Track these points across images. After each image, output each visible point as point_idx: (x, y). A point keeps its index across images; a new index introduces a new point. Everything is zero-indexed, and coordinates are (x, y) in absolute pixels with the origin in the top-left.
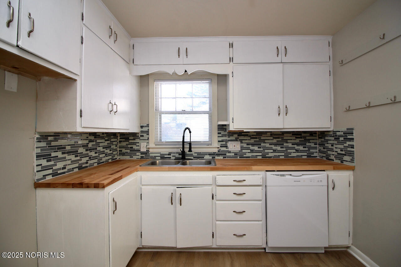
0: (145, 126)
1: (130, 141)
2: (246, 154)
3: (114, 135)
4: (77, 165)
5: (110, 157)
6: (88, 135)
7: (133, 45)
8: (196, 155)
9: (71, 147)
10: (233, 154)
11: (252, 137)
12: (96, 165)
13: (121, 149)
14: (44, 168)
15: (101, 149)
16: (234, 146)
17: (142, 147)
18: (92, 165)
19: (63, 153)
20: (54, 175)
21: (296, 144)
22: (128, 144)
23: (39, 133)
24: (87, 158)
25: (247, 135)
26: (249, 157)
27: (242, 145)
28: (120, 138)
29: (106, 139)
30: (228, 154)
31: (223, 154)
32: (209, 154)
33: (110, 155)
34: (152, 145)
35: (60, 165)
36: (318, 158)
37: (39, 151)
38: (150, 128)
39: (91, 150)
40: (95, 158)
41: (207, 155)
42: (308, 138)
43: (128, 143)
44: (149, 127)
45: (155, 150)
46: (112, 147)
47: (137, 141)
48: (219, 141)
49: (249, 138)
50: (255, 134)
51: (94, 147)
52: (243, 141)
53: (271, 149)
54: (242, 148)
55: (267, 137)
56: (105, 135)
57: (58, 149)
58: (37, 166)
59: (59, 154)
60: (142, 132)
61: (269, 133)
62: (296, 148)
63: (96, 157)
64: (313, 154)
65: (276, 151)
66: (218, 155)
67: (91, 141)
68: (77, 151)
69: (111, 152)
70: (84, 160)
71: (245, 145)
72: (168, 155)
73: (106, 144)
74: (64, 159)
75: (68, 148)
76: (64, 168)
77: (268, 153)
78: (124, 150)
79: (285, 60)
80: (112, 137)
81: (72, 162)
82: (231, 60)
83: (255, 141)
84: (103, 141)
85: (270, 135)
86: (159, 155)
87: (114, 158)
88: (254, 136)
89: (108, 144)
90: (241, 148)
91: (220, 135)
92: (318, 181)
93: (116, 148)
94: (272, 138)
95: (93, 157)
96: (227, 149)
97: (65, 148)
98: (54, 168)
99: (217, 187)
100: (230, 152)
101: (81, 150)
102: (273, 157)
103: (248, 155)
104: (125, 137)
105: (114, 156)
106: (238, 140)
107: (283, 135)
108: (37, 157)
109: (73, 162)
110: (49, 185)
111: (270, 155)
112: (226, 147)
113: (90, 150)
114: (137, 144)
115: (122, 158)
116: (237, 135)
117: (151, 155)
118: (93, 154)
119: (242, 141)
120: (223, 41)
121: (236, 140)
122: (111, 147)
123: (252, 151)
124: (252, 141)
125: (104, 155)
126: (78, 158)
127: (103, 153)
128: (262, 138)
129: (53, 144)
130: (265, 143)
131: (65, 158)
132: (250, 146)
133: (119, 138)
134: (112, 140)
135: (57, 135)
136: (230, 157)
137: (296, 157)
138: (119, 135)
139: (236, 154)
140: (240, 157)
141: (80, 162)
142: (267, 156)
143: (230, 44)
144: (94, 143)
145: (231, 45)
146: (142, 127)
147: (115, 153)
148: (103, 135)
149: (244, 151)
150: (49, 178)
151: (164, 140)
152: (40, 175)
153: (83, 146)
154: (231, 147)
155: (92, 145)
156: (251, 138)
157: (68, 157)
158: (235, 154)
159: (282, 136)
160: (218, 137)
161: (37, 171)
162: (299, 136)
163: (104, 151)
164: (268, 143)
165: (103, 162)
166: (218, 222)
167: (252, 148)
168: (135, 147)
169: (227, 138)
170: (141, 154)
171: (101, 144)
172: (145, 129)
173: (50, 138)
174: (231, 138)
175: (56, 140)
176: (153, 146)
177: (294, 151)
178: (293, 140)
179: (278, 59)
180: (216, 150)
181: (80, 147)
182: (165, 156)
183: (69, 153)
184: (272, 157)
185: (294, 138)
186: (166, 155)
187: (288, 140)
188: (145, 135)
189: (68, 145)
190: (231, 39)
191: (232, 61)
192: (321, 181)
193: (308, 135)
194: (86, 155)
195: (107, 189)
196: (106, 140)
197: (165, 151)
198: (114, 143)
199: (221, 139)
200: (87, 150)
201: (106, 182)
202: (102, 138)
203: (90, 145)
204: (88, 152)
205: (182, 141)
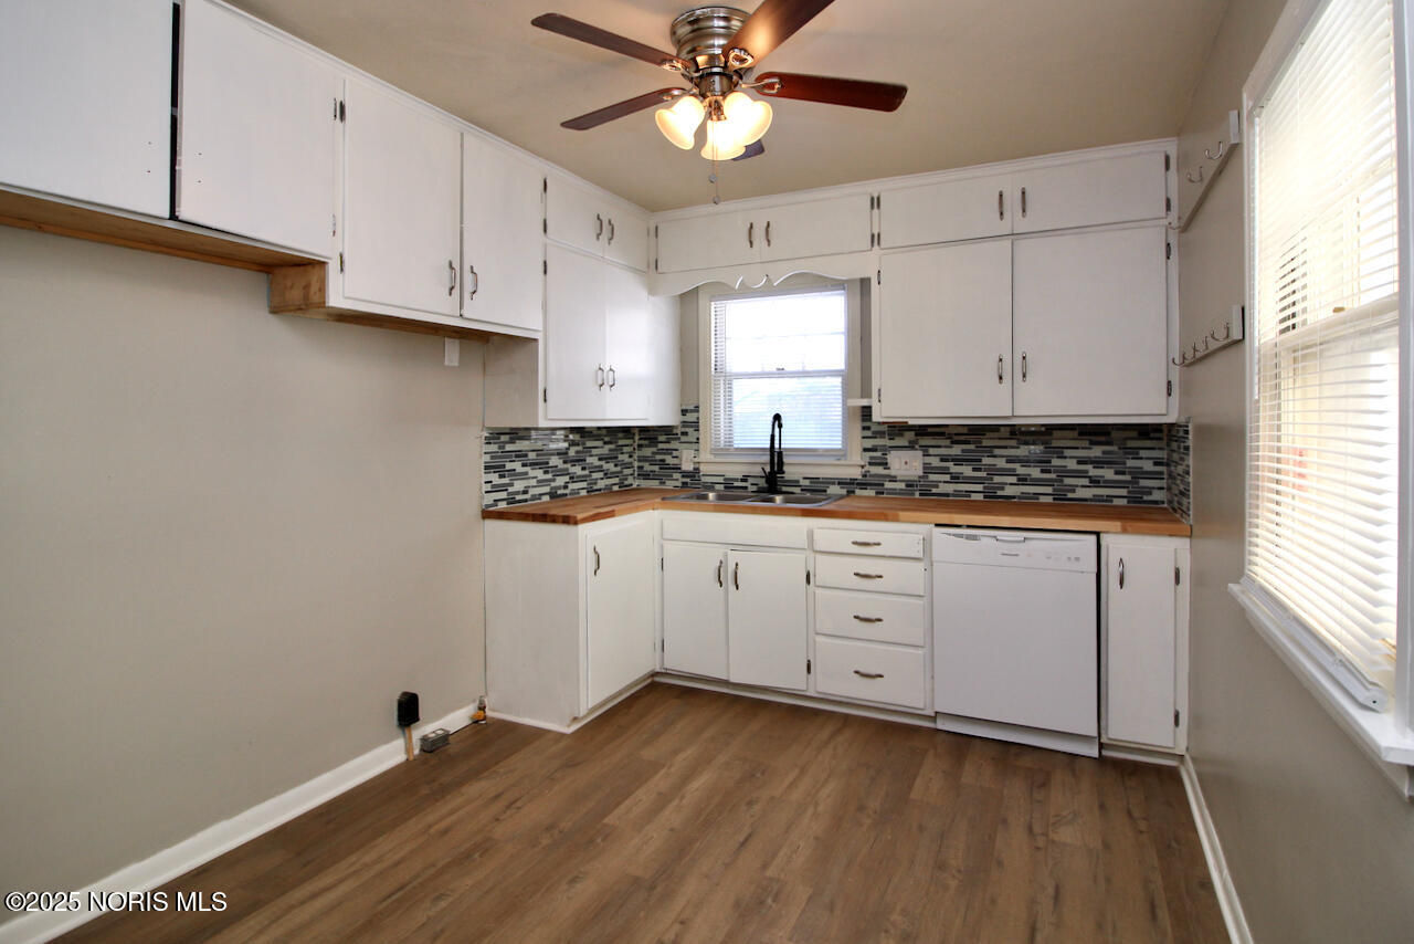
0: (692, 411)
1: (661, 446)
2: (937, 487)
3: (627, 431)
4: (547, 489)
5: (616, 480)
6: (567, 432)
7: (657, 228)
8: (807, 483)
9: (537, 455)
10: (902, 485)
11: (956, 438)
12: (584, 493)
13: (641, 464)
14: (496, 489)
15: (593, 461)
16: (906, 463)
17: (684, 459)
18: (575, 492)
19: (524, 465)
20: (511, 501)
21: (1092, 462)
22: (657, 453)
23: (489, 428)
24: (567, 478)
25: (942, 434)
26: (947, 495)
27: (928, 460)
28: (640, 439)
29: (606, 439)
30: (888, 485)
31: (877, 484)
32: (839, 483)
33: (615, 475)
34: (705, 456)
35: (519, 486)
36: (1166, 505)
37: (487, 458)
38: (701, 414)
39: (574, 462)
40: (582, 479)
41: (834, 483)
42: (1131, 444)
43: (654, 449)
44: (698, 411)
45: (713, 467)
46: (621, 457)
47: (674, 445)
48: (865, 450)
49: (948, 442)
50: (965, 430)
51: (581, 456)
52: (931, 451)
53: (1011, 473)
54: (928, 469)
55: (1000, 439)
56: (604, 432)
57: (517, 456)
58: (486, 482)
59: (517, 466)
60: (685, 424)
61: (1008, 429)
62: (1090, 474)
63: (583, 476)
64: (1150, 494)
65: (1026, 480)
66: (863, 485)
67: (573, 443)
68: (547, 463)
69: (618, 469)
70: (561, 481)
71: (935, 462)
72: (742, 480)
73: (606, 450)
74: (524, 476)
75: (532, 456)
76: (525, 492)
77: (1002, 486)
78: (647, 467)
79: (1022, 225)
80: (620, 435)
81: (538, 481)
82: (875, 239)
83: (963, 451)
84: (599, 443)
85: (1008, 435)
86: (721, 480)
87: (626, 483)
88: (963, 438)
89: (610, 450)
90: (924, 468)
91: (869, 433)
92: (1069, 558)
93: (630, 460)
94: (1014, 443)
95: (578, 477)
96: (886, 472)
97: (526, 455)
98: (511, 489)
99: (819, 557)
100: (893, 479)
101: (555, 461)
102: (1019, 497)
103: (943, 488)
104: (649, 434)
105: (626, 479)
106: (917, 447)
107: (1051, 434)
108: (486, 468)
109: (541, 483)
110: (501, 515)
111: (1009, 491)
112: (885, 465)
113: (572, 461)
114: (675, 453)
115: (645, 484)
116: (913, 433)
117: (704, 479)
118: (577, 470)
119: (927, 451)
120: (854, 196)
121: (911, 447)
122: (617, 457)
123: (956, 478)
124: (956, 450)
125: (601, 475)
126: (549, 476)
127: (600, 468)
128: (986, 443)
129: (509, 447)
130: (995, 456)
131: (526, 473)
132: (950, 464)
133: (637, 438)
134: (621, 442)
135: (516, 434)
136: (892, 491)
137: (1091, 500)
138: (636, 431)
139: (910, 484)
140: (921, 494)
141: (553, 484)
142: (1000, 493)
143: (872, 199)
144: (580, 448)
145: (875, 202)
146: (684, 412)
147: (626, 471)
148: (599, 432)
149: (932, 477)
150: (502, 506)
151: (739, 443)
152: (489, 499)
153: (559, 454)
154: (897, 466)
155: (577, 452)
156: (953, 443)
157: (532, 472)
158: (907, 486)
159: (1047, 438)
160: (864, 437)
161: (487, 492)
162: (1103, 439)
163: (602, 466)
164: (1003, 457)
165: (600, 490)
166: (819, 639)
167: (954, 469)
168: (669, 460)
169: (885, 442)
170: (683, 476)
171: (594, 452)
172: (690, 417)
173: (503, 438)
174: (899, 442)
175: (512, 441)
176: (710, 458)
177: (1086, 482)
178: (1083, 448)
179: (1004, 227)
180: (856, 473)
181: (553, 455)
182: (736, 484)
183: (533, 465)
184: (1014, 497)
185: (1086, 444)
186: (736, 480)
187: (1065, 451)
188: (690, 430)
189: (534, 451)
190: (874, 187)
191: (879, 243)
192: (1077, 559)
193: (1135, 434)
194: (564, 473)
195: (581, 527)
196: (605, 443)
197: (735, 472)
198: (625, 449)
199: (870, 443)
200: (565, 462)
201: (580, 516)
202: (598, 437)
203: (572, 452)
204: (569, 465)
205: (768, 446)
